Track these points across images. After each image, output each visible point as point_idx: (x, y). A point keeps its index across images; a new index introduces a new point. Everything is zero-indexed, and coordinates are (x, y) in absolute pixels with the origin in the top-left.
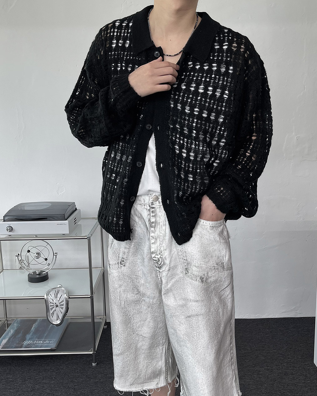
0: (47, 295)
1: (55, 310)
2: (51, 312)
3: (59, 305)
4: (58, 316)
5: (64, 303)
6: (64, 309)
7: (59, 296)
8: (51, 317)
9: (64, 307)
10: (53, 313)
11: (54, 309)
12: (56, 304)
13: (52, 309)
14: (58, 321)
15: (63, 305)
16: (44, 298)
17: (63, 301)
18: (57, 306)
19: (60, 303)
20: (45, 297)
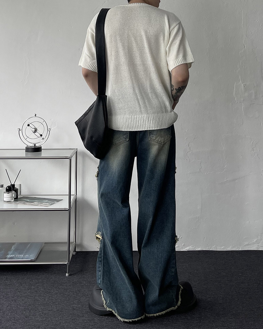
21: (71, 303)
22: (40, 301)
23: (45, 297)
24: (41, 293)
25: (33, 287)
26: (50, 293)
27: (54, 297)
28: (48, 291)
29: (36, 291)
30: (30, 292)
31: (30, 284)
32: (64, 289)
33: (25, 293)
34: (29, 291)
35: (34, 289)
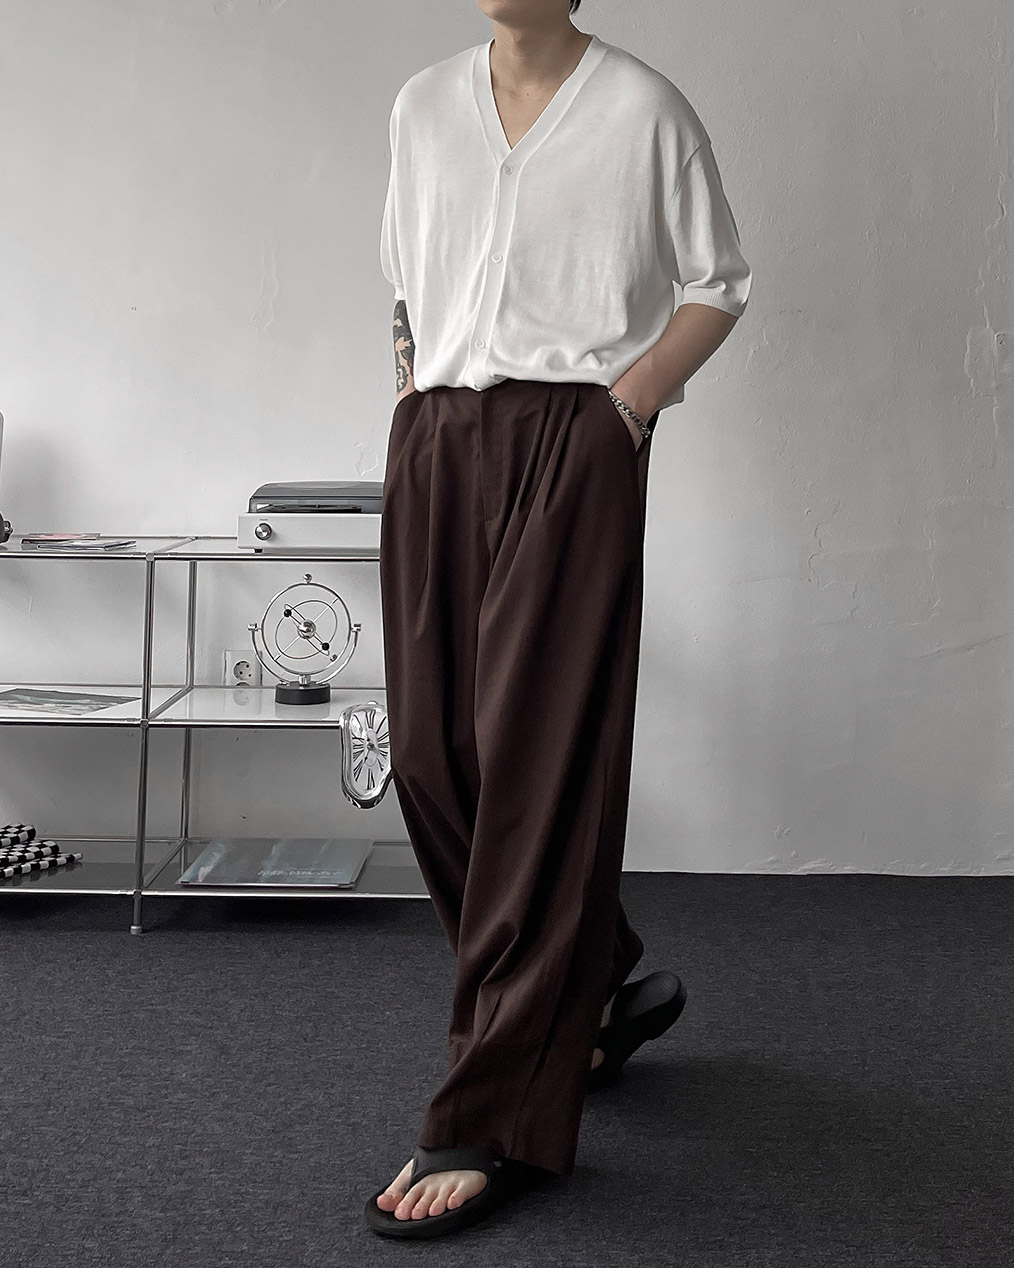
0: (347, 716)
1: (366, 759)
2: (355, 765)
3: (376, 746)
4: (371, 779)
7: (377, 719)
8: (353, 779)
10: (359, 768)
11: (361, 757)
12: (368, 740)
13: (356, 757)
14: (369, 792)
16: (337, 727)
18: (371, 747)
19: (379, 739)
20: (341, 724)
23: (360, 988)
25: (316, 962)
29: (329, 973)
32: (418, 969)
33: (292, 977)
34: (306, 971)
35: (319, 965)
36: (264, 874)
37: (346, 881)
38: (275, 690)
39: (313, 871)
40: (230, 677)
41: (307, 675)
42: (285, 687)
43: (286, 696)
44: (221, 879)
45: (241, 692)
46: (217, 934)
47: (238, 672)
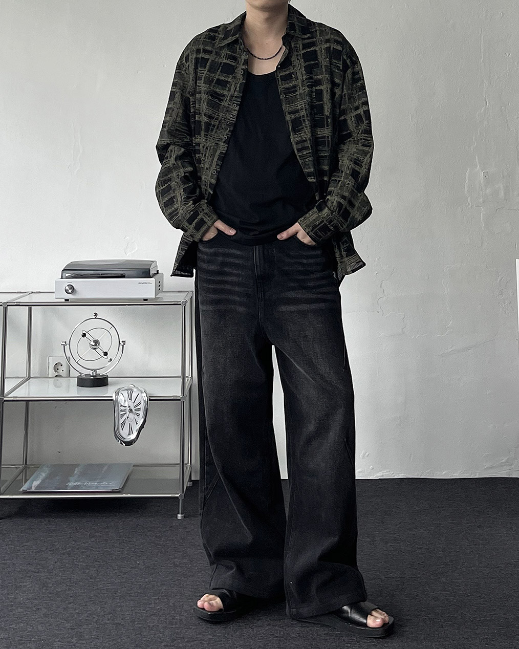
0: (117, 394)
1: (128, 417)
2: (121, 421)
3: (133, 410)
4: (131, 429)
5: (142, 406)
6: (141, 416)
7: (134, 395)
8: (121, 429)
9: (141, 413)
10: (124, 423)
11: (125, 417)
12: (129, 407)
14: (129, 437)
15: (139, 410)
16: (112, 400)
17: (140, 403)
18: (131, 411)
19: (135, 407)
20: (114, 398)
21: (170, 557)
22: (113, 554)
23: (123, 548)
24: (116, 543)
25: (98, 534)
26: (131, 543)
27: (137, 549)
28: (127, 539)
29: (106, 540)
30: (93, 541)
31: (93, 529)
32: (156, 537)
33: (84, 543)
34: (93, 539)
35: (100, 536)
36: (70, 484)
37: (117, 488)
38: (77, 379)
39: (98, 483)
40: (52, 372)
41: (95, 370)
42: (83, 377)
43: (83, 382)
44: (46, 488)
45: (58, 380)
46: (43, 520)
47: (56, 369)
